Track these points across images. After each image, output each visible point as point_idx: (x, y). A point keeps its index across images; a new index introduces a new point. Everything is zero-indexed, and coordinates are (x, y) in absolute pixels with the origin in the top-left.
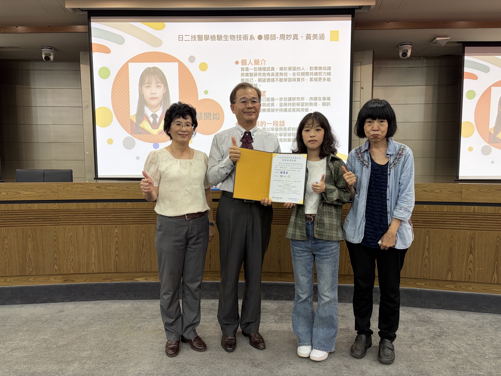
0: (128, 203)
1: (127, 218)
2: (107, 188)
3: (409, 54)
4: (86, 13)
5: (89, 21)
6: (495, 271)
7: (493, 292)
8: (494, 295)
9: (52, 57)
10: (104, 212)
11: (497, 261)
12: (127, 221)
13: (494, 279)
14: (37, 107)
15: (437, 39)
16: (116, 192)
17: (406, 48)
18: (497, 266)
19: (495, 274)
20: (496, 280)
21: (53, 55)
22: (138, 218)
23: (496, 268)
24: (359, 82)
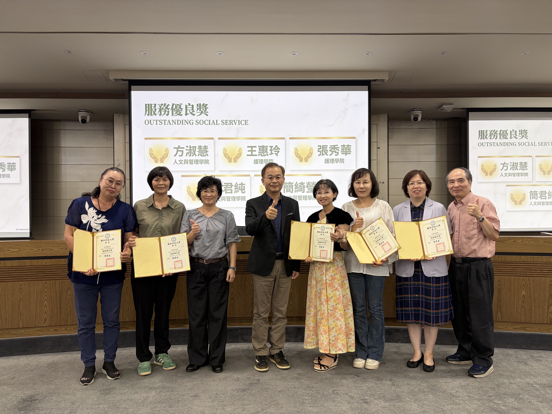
3: (420, 119)
4: (127, 82)
5: (130, 90)
6: (499, 310)
7: (498, 329)
8: (499, 332)
9: (88, 120)
11: (500, 302)
13: (498, 318)
14: (66, 165)
15: (444, 107)
17: (417, 113)
18: (500, 306)
19: (499, 313)
20: (500, 319)
21: (89, 117)
23: (500, 307)
24: (376, 143)
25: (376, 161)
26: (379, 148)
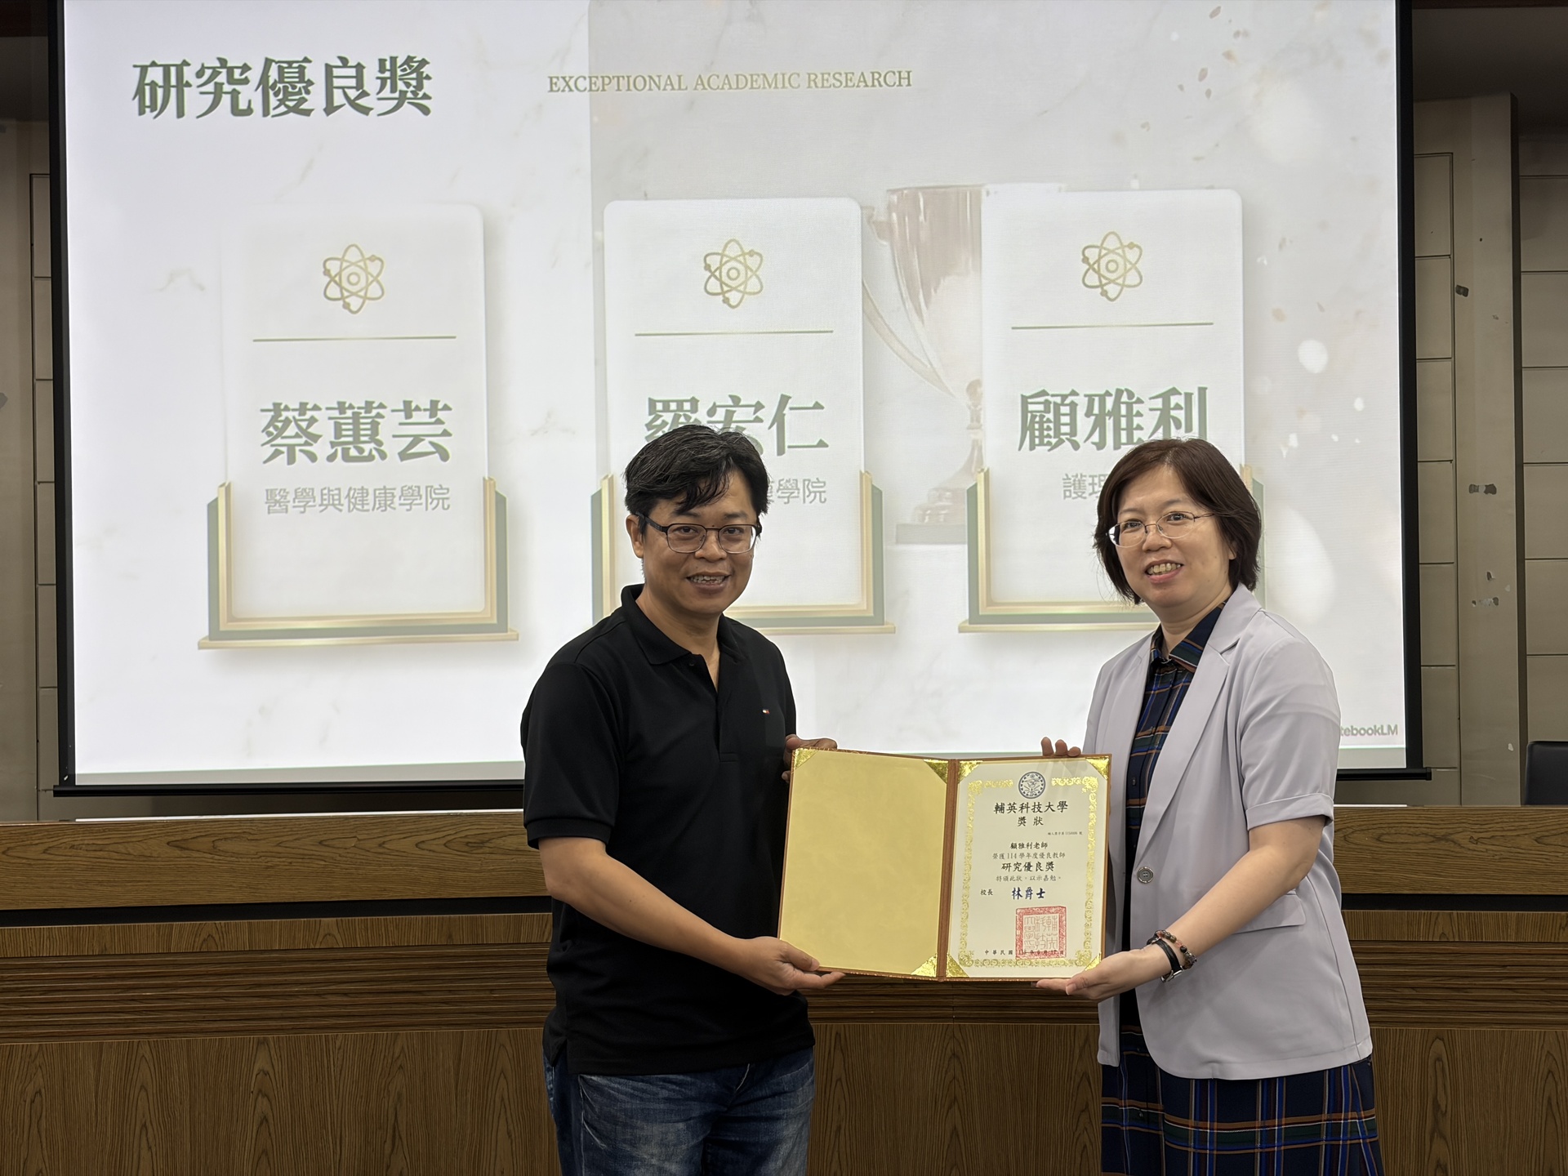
0: (322, 919)
1: (317, 999)
2: (222, 846)
10: (203, 969)
12: (317, 1011)
16: (268, 867)
22: (370, 998)
24: (1448, 261)
25: (1449, 364)
26: (1464, 291)
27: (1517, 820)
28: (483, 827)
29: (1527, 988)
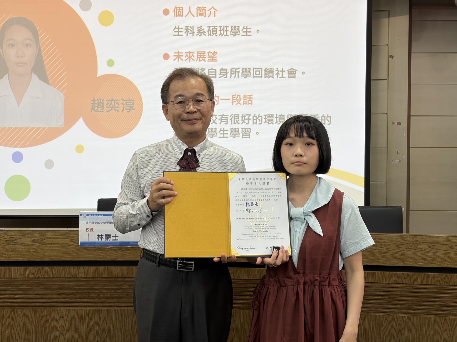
24: (387, 46)
25: (387, 81)
26: (392, 57)
27: (390, 239)
28: (13, 235)
29: (392, 300)
